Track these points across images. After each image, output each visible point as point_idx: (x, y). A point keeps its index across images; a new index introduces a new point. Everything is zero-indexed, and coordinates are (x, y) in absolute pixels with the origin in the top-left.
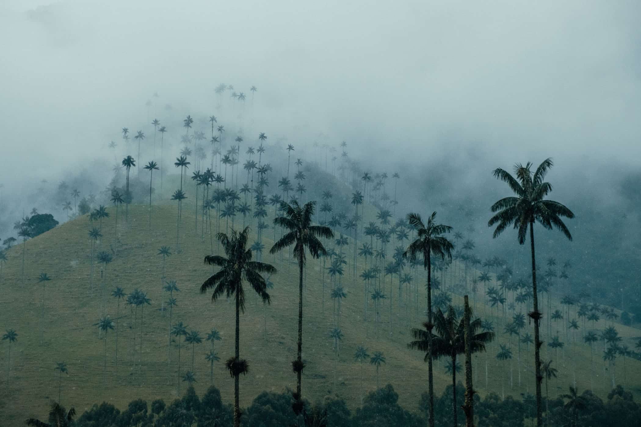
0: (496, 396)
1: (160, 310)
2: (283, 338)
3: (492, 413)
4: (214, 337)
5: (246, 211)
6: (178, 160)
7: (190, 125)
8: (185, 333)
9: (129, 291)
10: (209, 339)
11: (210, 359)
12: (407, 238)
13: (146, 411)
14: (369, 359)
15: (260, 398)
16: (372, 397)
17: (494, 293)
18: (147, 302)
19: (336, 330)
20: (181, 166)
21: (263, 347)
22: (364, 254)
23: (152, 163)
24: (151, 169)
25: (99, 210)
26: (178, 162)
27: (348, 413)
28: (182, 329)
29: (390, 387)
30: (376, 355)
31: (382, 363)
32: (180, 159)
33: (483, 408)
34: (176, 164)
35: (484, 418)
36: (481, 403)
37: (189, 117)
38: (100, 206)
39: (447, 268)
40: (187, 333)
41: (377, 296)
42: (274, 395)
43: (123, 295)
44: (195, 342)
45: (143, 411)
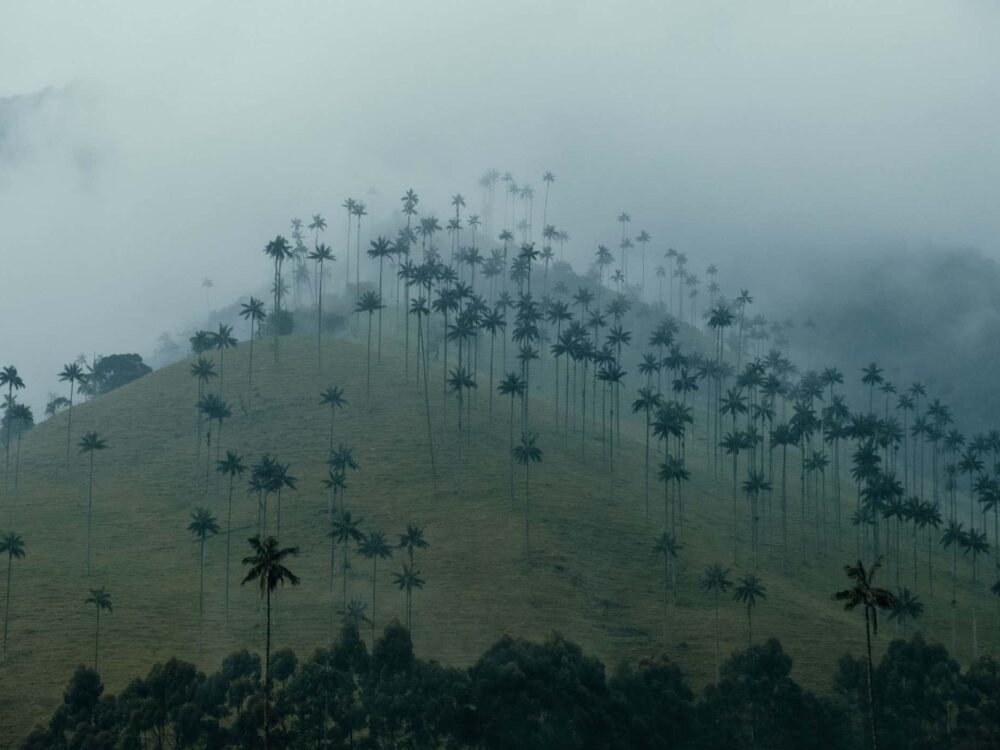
0: (992, 663)
1: (327, 512)
2: (563, 559)
3: (985, 696)
4: (413, 540)
5: (497, 327)
6: (373, 244)
7: (414, 208)
8: (357, 536)
9: (251, 461)
10: (403, 544)
11: (403, 584)
12: (820, 397)
13: (258, 677)
14: (731, 591)
15: (496, 649)
16: (736, 662)
17: (987, 487)
18: (289, 483)
19: (665, 536)
20: (379, 257)
21: (524, 574)
22: (730, 409)
23: (323, 247)
24: (321, 260)
25: (218, 333)
26: (373, 248)
27: (690, 695)
28: (350, 527)
29: (774, 645)
30: (745, 582)
31: (757, 598)
32: (377, 243)
33: (966, 687)
34: (370, 252)
35: (968, 708)
36: (960, 677)
37: (411, 191)
38: (221, 325)
39: (896, 448)
40: (362, 535)
41: (755, 485)
42: (528, 645)
43: (241, 469)
44: (378, 556)
45: (253, 674)
